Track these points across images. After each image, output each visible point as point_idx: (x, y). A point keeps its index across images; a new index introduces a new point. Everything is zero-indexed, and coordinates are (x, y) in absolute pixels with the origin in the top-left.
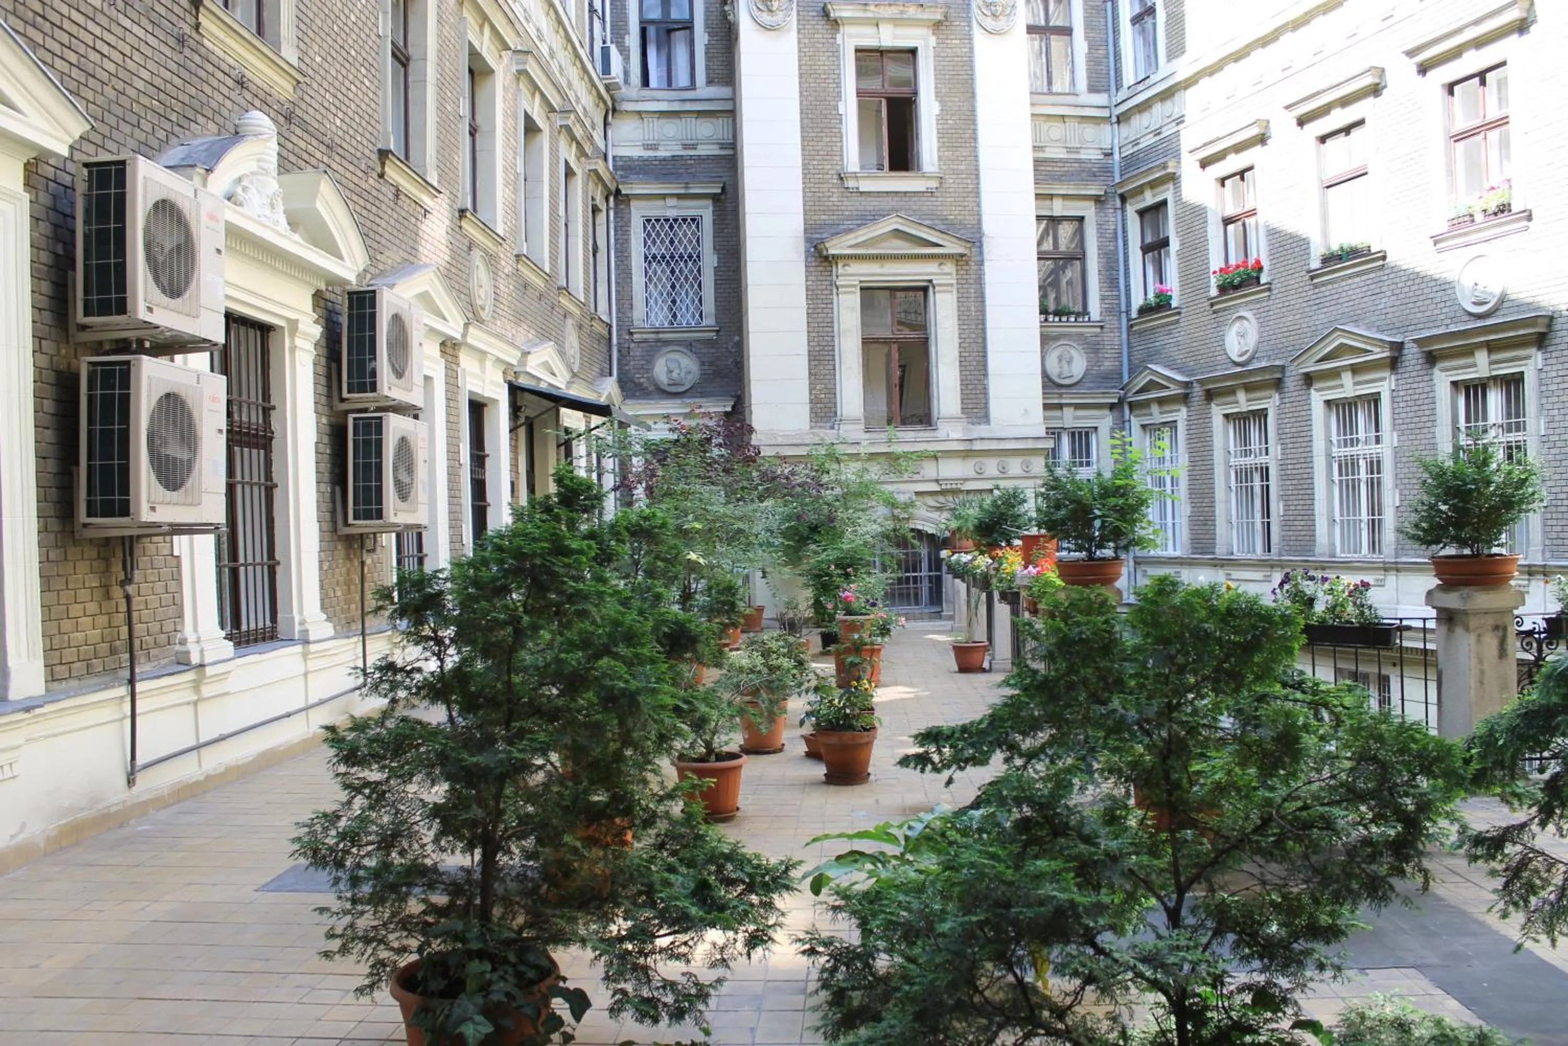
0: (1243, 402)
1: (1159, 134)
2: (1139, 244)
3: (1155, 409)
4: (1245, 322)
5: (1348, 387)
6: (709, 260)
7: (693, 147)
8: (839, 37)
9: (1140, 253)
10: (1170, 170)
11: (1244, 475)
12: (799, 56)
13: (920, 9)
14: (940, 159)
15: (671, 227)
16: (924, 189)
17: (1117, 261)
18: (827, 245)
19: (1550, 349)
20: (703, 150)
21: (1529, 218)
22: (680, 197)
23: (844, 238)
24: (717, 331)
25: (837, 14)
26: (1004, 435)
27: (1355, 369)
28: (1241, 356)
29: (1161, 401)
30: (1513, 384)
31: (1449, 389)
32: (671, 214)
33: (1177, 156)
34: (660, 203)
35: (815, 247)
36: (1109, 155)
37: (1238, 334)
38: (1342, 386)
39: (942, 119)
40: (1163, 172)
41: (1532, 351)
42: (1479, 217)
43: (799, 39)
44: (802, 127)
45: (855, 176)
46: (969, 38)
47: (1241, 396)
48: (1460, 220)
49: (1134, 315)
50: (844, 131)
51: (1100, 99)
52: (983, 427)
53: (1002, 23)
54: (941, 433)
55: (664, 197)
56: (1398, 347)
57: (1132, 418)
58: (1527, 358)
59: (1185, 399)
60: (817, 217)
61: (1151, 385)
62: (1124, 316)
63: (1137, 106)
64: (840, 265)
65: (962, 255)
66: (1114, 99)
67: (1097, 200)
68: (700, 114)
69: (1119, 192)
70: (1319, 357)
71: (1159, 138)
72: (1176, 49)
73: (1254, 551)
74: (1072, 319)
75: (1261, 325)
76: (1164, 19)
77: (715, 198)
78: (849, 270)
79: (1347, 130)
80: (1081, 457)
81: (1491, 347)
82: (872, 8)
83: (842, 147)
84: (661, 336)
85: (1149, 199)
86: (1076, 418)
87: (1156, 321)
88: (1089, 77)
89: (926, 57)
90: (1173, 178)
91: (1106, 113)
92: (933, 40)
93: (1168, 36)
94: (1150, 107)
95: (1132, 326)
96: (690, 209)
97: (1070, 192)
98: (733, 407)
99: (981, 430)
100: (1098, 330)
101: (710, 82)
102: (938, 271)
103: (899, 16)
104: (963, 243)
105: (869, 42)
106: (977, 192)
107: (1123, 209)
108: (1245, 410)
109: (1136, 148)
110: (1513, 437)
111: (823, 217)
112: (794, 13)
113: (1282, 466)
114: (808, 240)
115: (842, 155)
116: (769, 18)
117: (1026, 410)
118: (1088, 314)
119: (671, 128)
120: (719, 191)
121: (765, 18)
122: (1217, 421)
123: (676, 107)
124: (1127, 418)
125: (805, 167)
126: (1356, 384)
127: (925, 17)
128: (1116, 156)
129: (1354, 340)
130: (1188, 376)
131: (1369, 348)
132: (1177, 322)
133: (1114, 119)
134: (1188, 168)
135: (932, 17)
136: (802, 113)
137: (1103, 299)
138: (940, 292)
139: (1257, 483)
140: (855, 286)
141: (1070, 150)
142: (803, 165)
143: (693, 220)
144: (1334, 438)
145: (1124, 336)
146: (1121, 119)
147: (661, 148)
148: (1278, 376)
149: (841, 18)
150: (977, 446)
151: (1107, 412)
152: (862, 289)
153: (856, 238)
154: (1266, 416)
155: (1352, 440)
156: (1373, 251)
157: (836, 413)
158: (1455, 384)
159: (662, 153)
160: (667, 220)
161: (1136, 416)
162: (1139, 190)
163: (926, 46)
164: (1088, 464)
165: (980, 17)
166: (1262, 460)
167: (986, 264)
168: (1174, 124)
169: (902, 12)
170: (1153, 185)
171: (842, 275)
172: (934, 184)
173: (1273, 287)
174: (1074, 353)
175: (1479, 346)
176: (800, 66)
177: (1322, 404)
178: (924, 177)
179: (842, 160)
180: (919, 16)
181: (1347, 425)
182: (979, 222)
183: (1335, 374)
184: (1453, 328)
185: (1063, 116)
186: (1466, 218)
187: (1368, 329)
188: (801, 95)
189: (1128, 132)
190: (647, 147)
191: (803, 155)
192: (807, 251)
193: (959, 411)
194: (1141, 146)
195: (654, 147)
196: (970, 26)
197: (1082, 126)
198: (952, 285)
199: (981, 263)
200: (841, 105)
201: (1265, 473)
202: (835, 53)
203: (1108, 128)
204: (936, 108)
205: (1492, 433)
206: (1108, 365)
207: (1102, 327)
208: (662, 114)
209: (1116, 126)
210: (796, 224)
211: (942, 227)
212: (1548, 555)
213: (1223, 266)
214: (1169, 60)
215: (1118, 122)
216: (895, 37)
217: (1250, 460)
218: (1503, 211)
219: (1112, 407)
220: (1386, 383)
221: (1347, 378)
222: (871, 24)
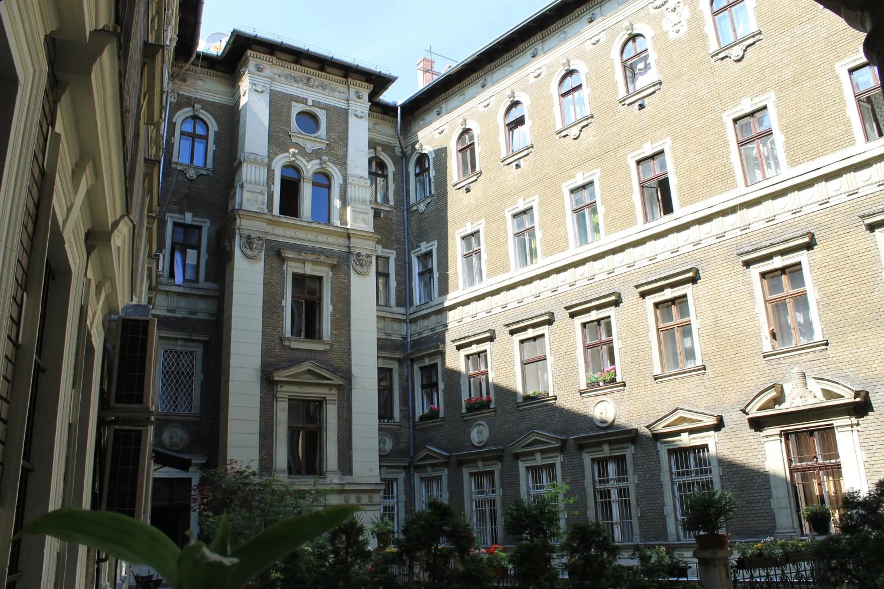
0: (481, 467)
1: (434, 330)
2: (420, 384)
3: (429, 470)
4: (482, 427)
5: (539, 460)
6: (198, 377)
7: (195, 313)
8: (285, 266)
9: (420, 389)
10: (441, 349)
11: (479, 504)
12: (264, 274)
13: (326, 258)
14: (331, 334)
15: (179, 356)
16: (323, 349)
17: (408, 392)
18: (274, 375)
19: (637, 444)
20: (200, 316)
21: (625, 385)
22: (185, 340)
23: (283, 372)
24: (200, 417)
25: (286, 255)
26: (360, 481)
27: (542, 452)
28: (479, 443)
29: (433, 465)
30: (620, 460)
31: (590, 462)
32: (179, 349)
33: (443, 341)
34: (173, 342)
35: (266, 375)
36: (405, 338)
37: (477, 432)
38: (535, 459)
39: (333, 313)
40: (437, 350)
41: (629, 445)
42: (601, 384)
43: (265, 265)
44: (263, 311)
45: (289, 339)
46: (349, 275)
47: (480, 464)
48: (593, 384)
49: (417, 420)
50: (284, 315)
51: (402, 310)
52: (349, 477)
53: (365, 269)
54: (328, 480)
55: (176, 339)
56: (564, 442)
57: (415, 474)
58: (628, 448)
59: (447, 464)
60: (267, 359)
61: (428, 457)
62: (411, 420)
63: (423, 315)
64: (279, 386)
65: (341, 385)
66: (408, 311)
67: (399, 361)
68: (200, 296)
69: (410, 357)
70: (524, 445)
71: (432, 332)
72: (444, 291)
73: (487, 543)
74: (386, 421)
75: (490, 428)
76: (438, 276)
77: (204, 343)
78: (283, 389)
79: (535, 338)
80: (389, 494)
81: (610, 443)
82: (303, 254)
83: (283, 323)
84: (168, 417)
85: (427, 362)
86: (387, 473)
87: (431, 423)
88: (396, 299)
89: (327, 282)
90: (442, 354)
91: (404, 318)
92: (331, 274)
93: (439, 284)
94: (429, 317)
95: (415, 426)
96: (190, 348)
97: (387, 356)
98: (207, 461)
99: (348, 479)
100: (398, 427)
101: (207, 280)
102: (328, 392)
103: (316, 260)
104: (343, 379)
105: (300, 271)
106: (349, 353)
107: (412, 366)
108: (481, 470)
109: (420, 336)
110: (622, 484)
111: (270, 359)
112: (263, 252)
113: (503, 499)
114: (262, 371)
115: (282, 328)
116: (250, 252)
117: (371, 469)
118: (394, 418)
119: (183, 303)
120: (208, 339)
121: (248, 252)
122: (466, 476)
123: (188, 291)
124: (412, 473)
125: (263, 332)
126: (542, 459)
127: (329, 262)
128: (409, 339)
129: (543, 438)
130: (449, 453)
131: (550, 441)
132: (442, 425)
133: (408, 321)
134: (450, 348)
135: (332, 262)
136: (263, 303)
137: (401, 411)
138: (329, 404)
139: (488, 508)
140: (286, 398)
141: (386, 334)
142: (263, 331)
143: (191, 353)
144: (531, 485)
145: (411, 431)
146: (414, 321)
147: (177, 312)
148: (501, 454)
149: (287, 257)
150: (347, 487)
151: (402, 470)
152: (289, 399)
153: (289, 372)
154: (494, 473)
155: (540, 486)
156: (550, 395)
157: (272, 466)
158: (592, 460)
159: (177, 315)
160: (176, 352)
161: (417, 473)
162: (422, 357)
163: (327, 276)
164: (392, 498)
165: (355, 265)
166: (491, 496)
167: (353, 390)
168: (442, 327)
169: (317, 258)
170: (430, 356)
171: (279, 392)
172: (328, 347)
173: (497, 410)
174: (387, 440)
175: (605, 442)
176: (264, 279)
177: (524, 469)
178: (324, 343)
179: (282, 330)
180: (326, 261)
181: (537, 479)
182: (350, 368)
183: (532, 453)
184: (591, 434)
185: (384, 317)
186: (596, 384)
187: (548, 432)
188: (264, 294)
189: (414, 327)
190: (169, 311)
191: (263, 326)
192: (262, 377)
193: (337, 468)
194: (423, 335)
195: (174, 311)
196: (349, 268)
197: (393, 323)
198: (335, 400)
199: (350, 390)
200: (284, 302)
201: (493, 503)
202: (283, 274)
203: (405, 325)
204: (331, 308)
205: (611, 483)
206: (403, 445)
207: (400, 426)
208: (179, 294)
209: (409, 324)
210: (257, 362)
211: (331, 370)
212: (642, 539)
213: (468, 398)
214: (440, 295)
215: (410, 322)
216: (313, 270)
217: (484, 496)
218: (613, 382)
219: (404, 468)
220: (558, 459)
221: (538, 456)
222: (300, 262)
